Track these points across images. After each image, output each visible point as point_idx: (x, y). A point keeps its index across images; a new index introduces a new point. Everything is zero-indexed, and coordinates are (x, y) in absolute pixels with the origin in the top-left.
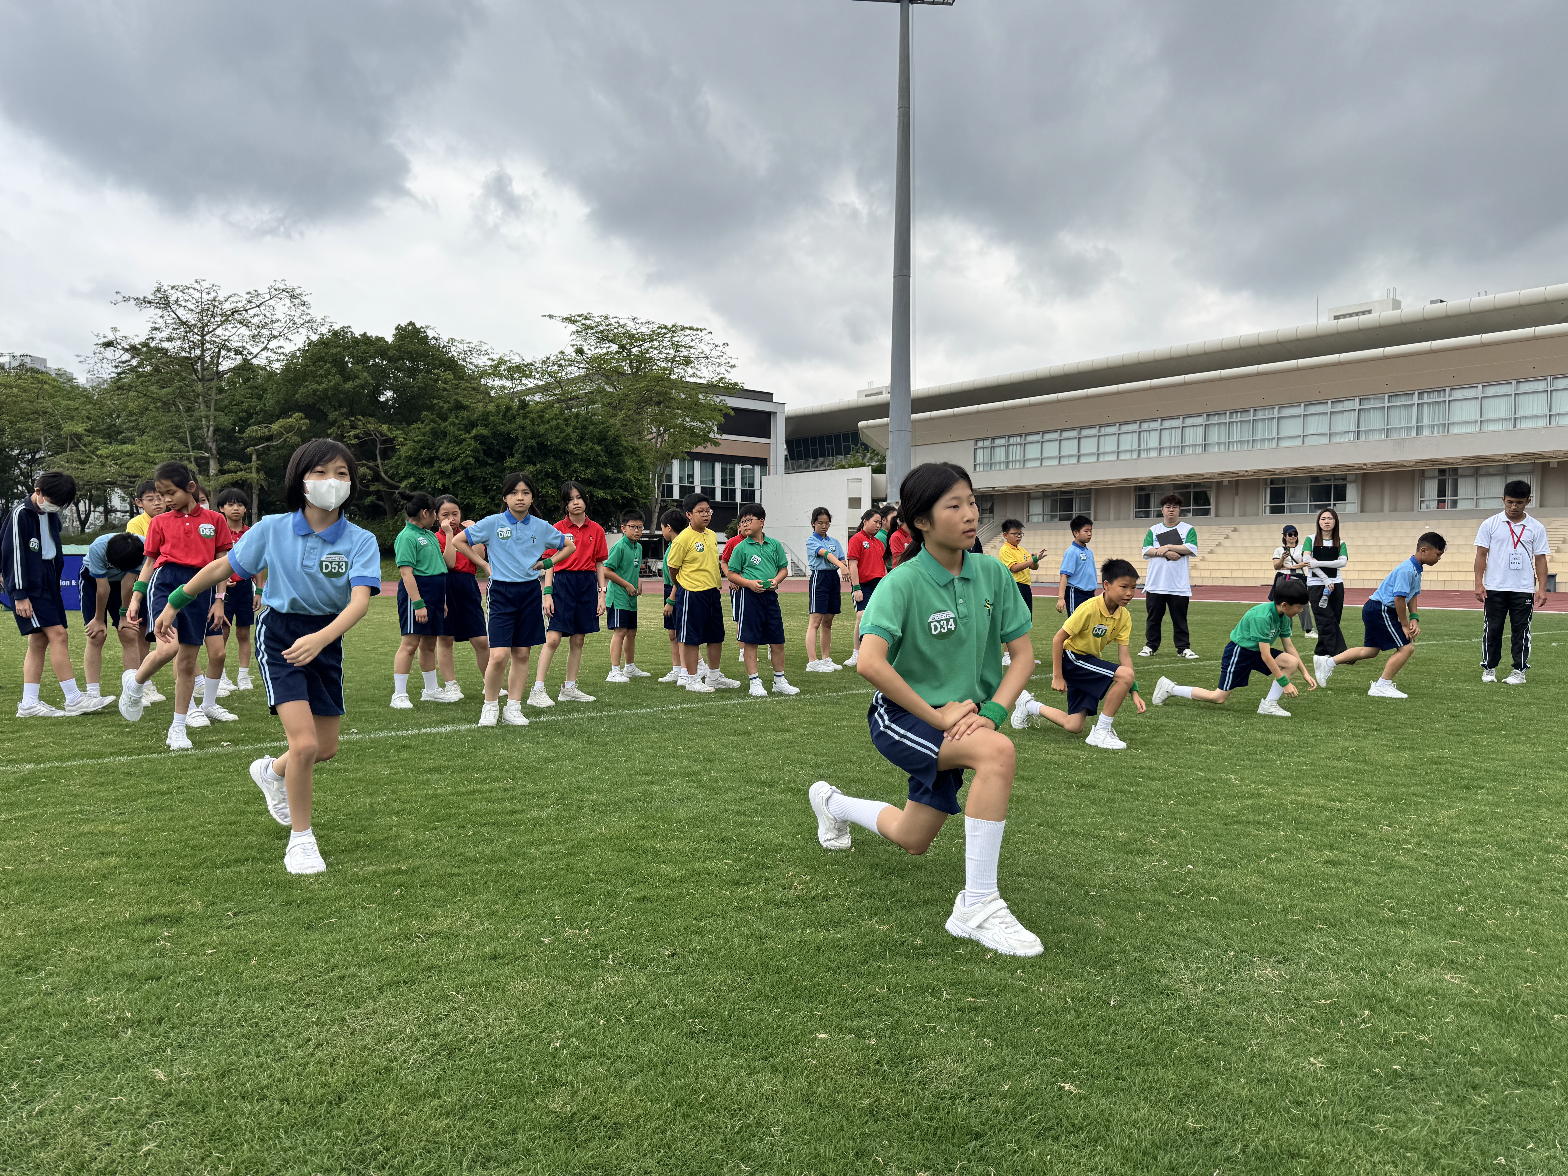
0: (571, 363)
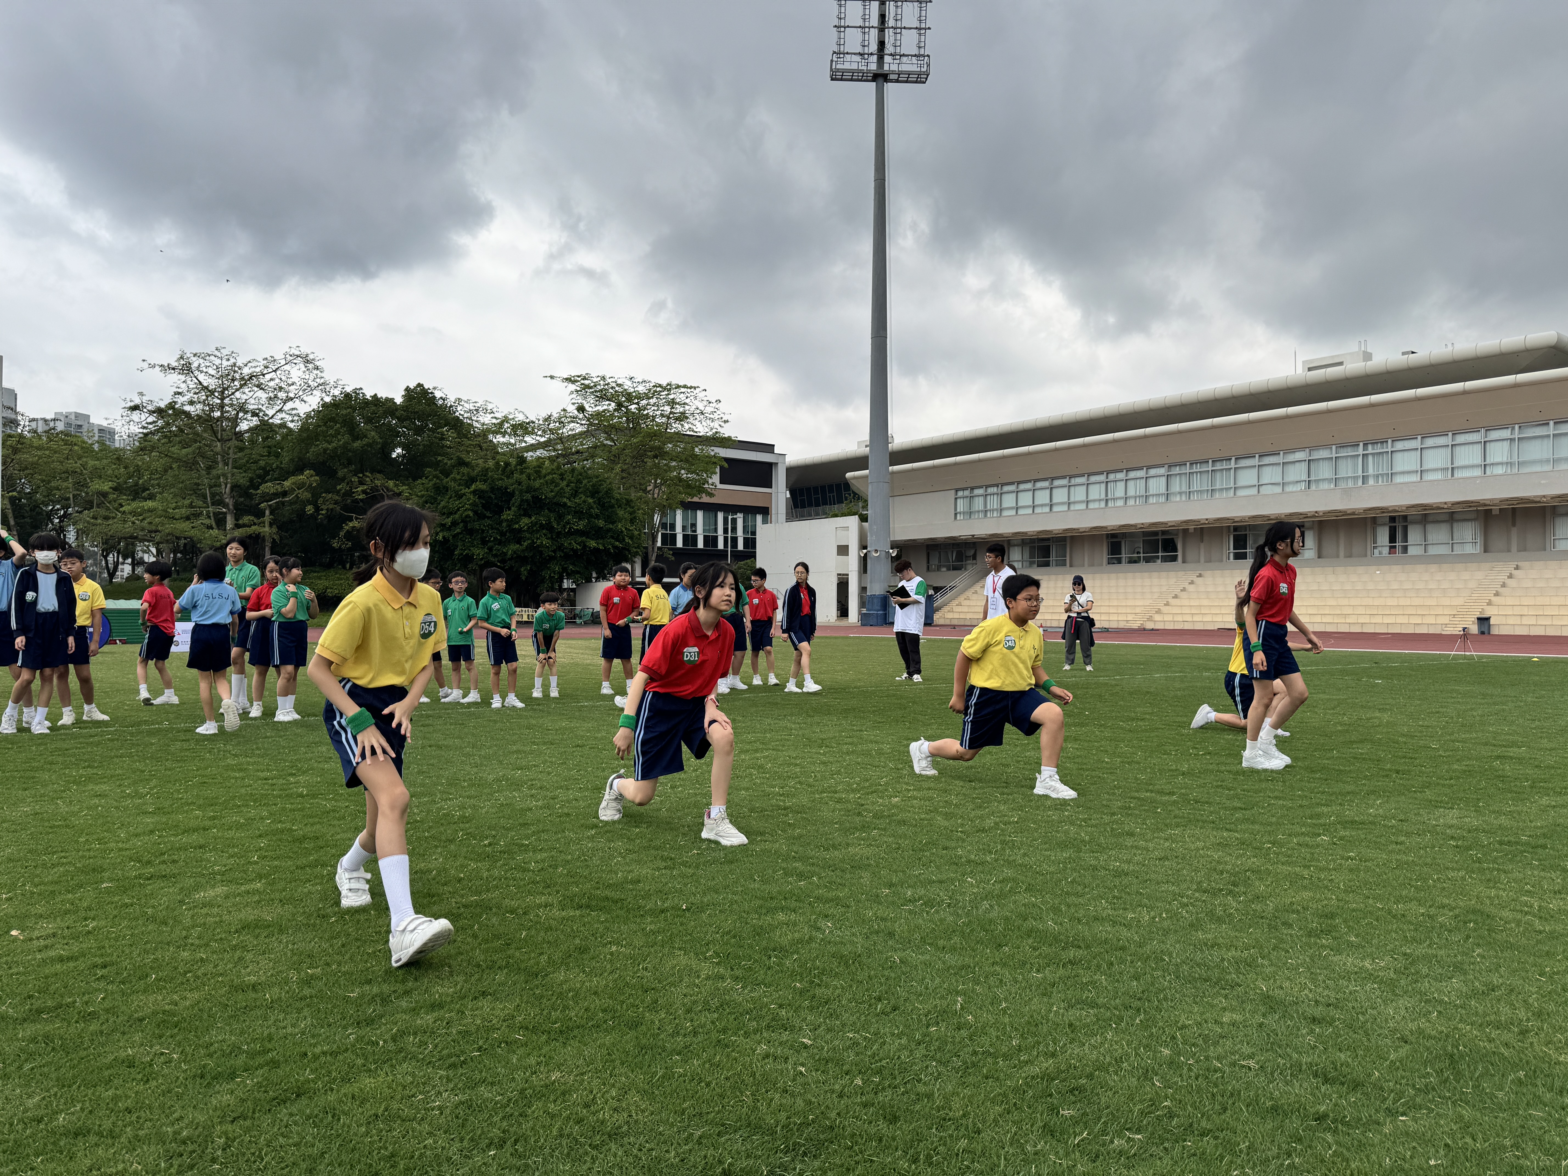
0: (574, 419)
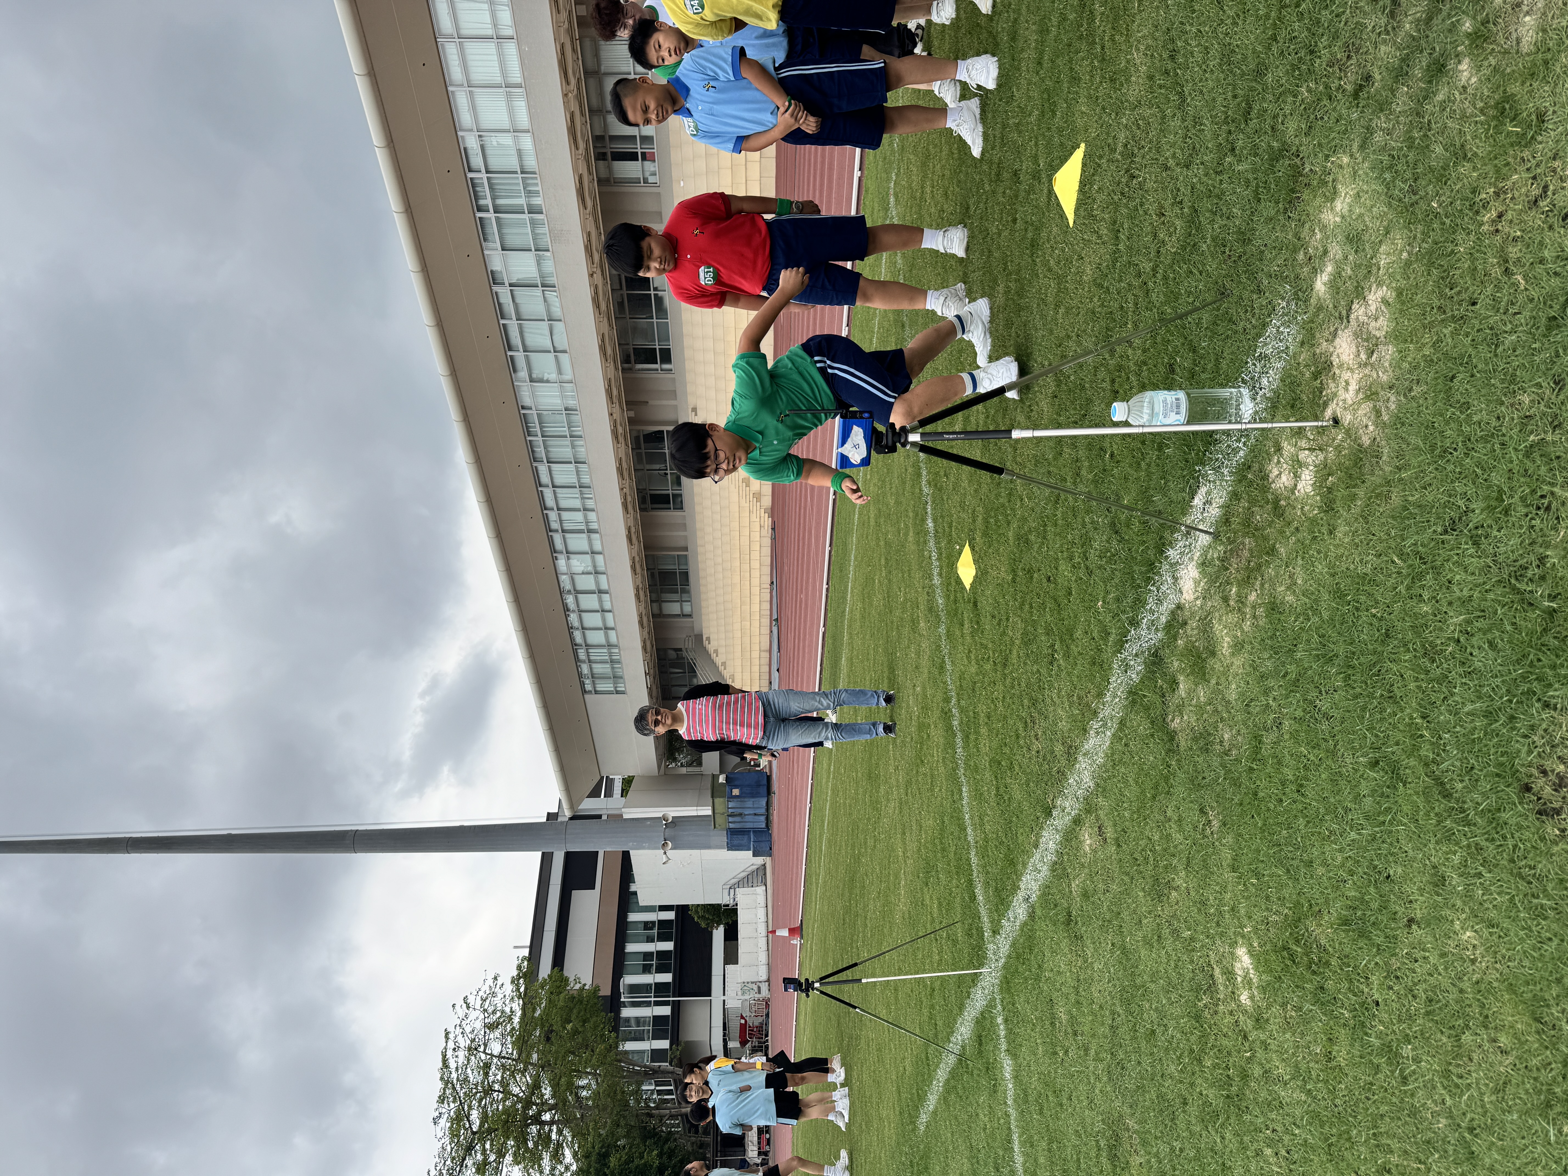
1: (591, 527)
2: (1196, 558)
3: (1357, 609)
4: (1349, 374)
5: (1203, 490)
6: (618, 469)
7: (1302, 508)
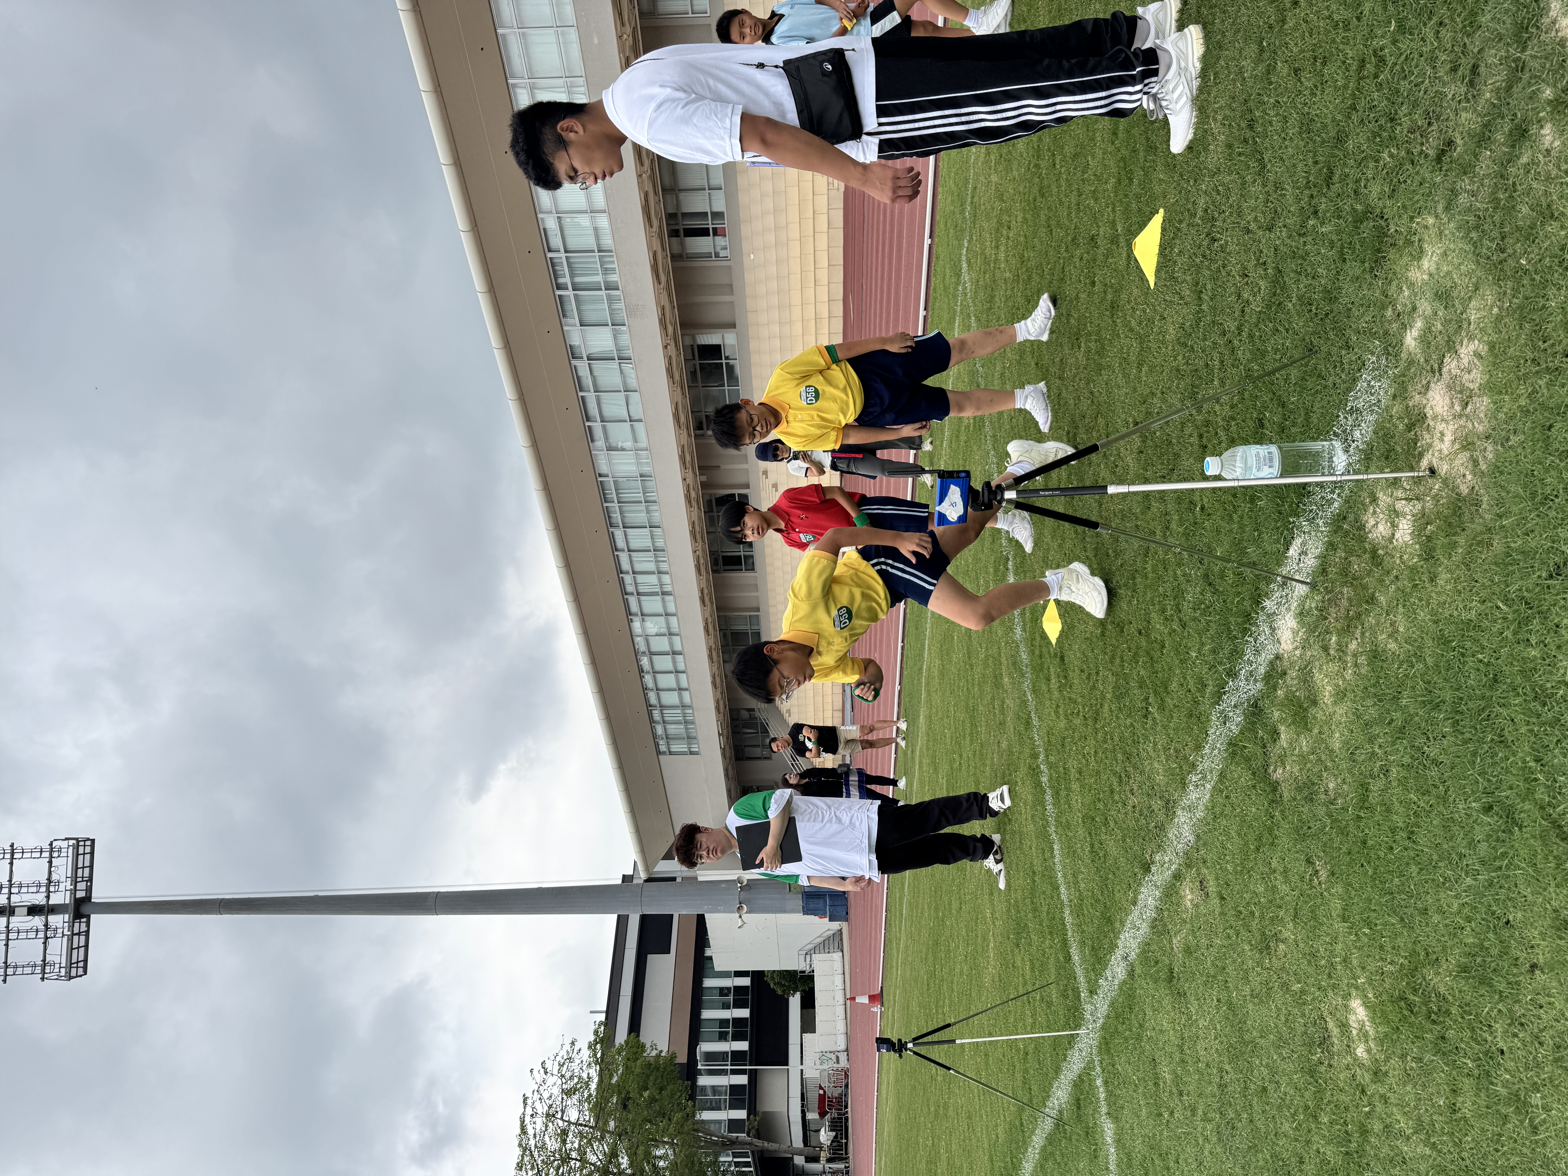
1: (665, 590)
2: (1293, 608)
3: (1463, 655)
4: (1444, 425)
5: (1298, 542)
6: (691, 532)
7: (1401, 557)
